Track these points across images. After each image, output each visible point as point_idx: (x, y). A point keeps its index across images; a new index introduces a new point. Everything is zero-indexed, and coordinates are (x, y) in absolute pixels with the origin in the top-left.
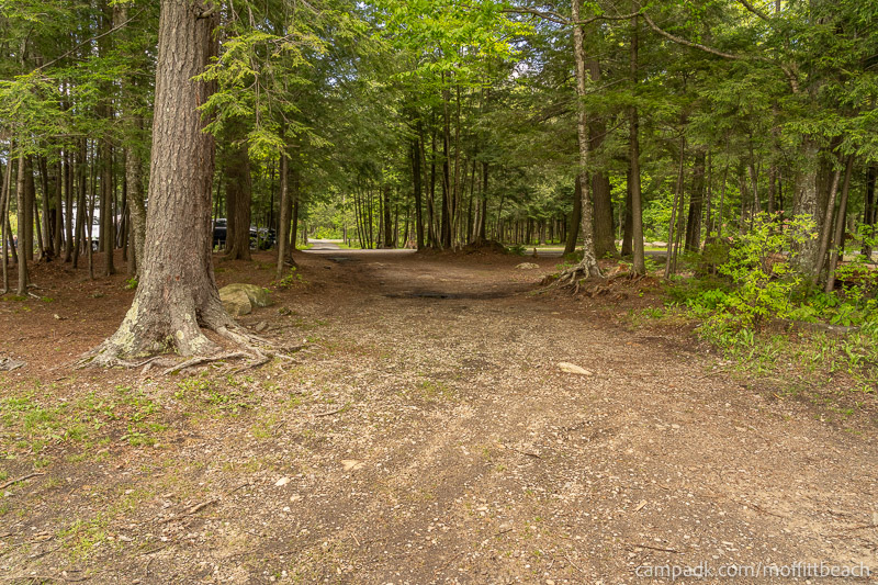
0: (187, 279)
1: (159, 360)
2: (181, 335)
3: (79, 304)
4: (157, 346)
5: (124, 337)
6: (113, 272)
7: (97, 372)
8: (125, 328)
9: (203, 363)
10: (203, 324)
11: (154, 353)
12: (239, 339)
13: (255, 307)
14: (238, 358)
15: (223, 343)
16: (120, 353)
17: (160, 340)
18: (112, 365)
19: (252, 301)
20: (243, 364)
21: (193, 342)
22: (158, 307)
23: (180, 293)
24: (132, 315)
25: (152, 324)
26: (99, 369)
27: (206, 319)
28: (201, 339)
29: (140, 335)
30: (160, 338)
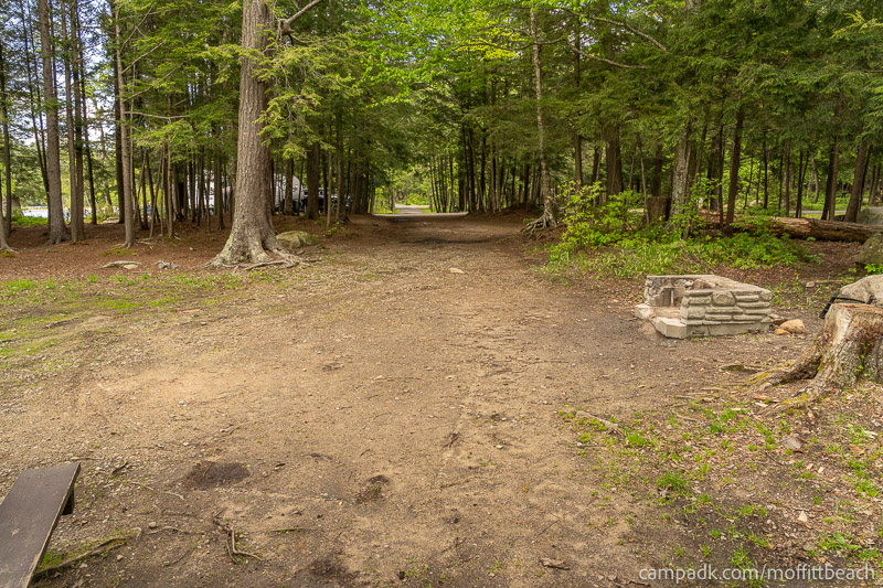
0: (256, 224)
1: (242, 265)
2: (253, 252)
3: (202, 243)
4: (242, 258)
5: (226, 253)
6: (223, 228)
7: (213, 269)
8: (226, 249)
9: (263, 265)
10: (265, 248)
11: (240, 261)
12: (283, 255)
13: (302, 244)
14: (281, 264)
15: (275, 257)
16: (224, 261)
17: (244, 255)
18: (220, 266)
19: (301, 241)
20: (283, 266)
21: (259, 256)
22: (242, 238)
23: (253, 231)
24: (229, 242)
25: (239, 247)
26: (214, 268)
27: (268, 245)
28: (264, 254)
29: (234, 253)
30: (244, 254)
